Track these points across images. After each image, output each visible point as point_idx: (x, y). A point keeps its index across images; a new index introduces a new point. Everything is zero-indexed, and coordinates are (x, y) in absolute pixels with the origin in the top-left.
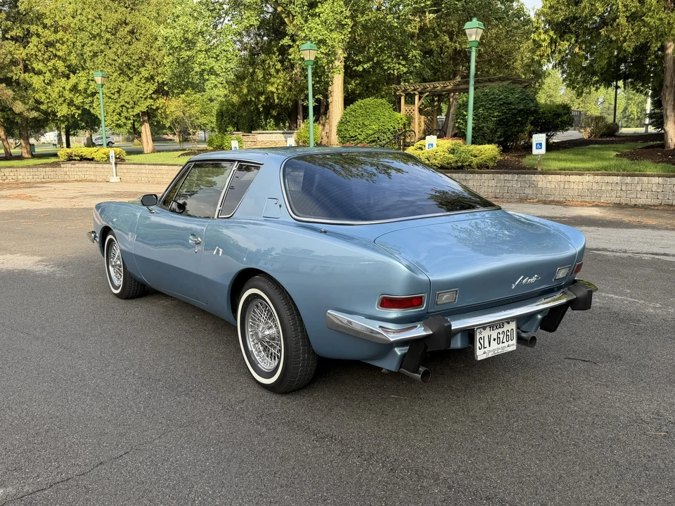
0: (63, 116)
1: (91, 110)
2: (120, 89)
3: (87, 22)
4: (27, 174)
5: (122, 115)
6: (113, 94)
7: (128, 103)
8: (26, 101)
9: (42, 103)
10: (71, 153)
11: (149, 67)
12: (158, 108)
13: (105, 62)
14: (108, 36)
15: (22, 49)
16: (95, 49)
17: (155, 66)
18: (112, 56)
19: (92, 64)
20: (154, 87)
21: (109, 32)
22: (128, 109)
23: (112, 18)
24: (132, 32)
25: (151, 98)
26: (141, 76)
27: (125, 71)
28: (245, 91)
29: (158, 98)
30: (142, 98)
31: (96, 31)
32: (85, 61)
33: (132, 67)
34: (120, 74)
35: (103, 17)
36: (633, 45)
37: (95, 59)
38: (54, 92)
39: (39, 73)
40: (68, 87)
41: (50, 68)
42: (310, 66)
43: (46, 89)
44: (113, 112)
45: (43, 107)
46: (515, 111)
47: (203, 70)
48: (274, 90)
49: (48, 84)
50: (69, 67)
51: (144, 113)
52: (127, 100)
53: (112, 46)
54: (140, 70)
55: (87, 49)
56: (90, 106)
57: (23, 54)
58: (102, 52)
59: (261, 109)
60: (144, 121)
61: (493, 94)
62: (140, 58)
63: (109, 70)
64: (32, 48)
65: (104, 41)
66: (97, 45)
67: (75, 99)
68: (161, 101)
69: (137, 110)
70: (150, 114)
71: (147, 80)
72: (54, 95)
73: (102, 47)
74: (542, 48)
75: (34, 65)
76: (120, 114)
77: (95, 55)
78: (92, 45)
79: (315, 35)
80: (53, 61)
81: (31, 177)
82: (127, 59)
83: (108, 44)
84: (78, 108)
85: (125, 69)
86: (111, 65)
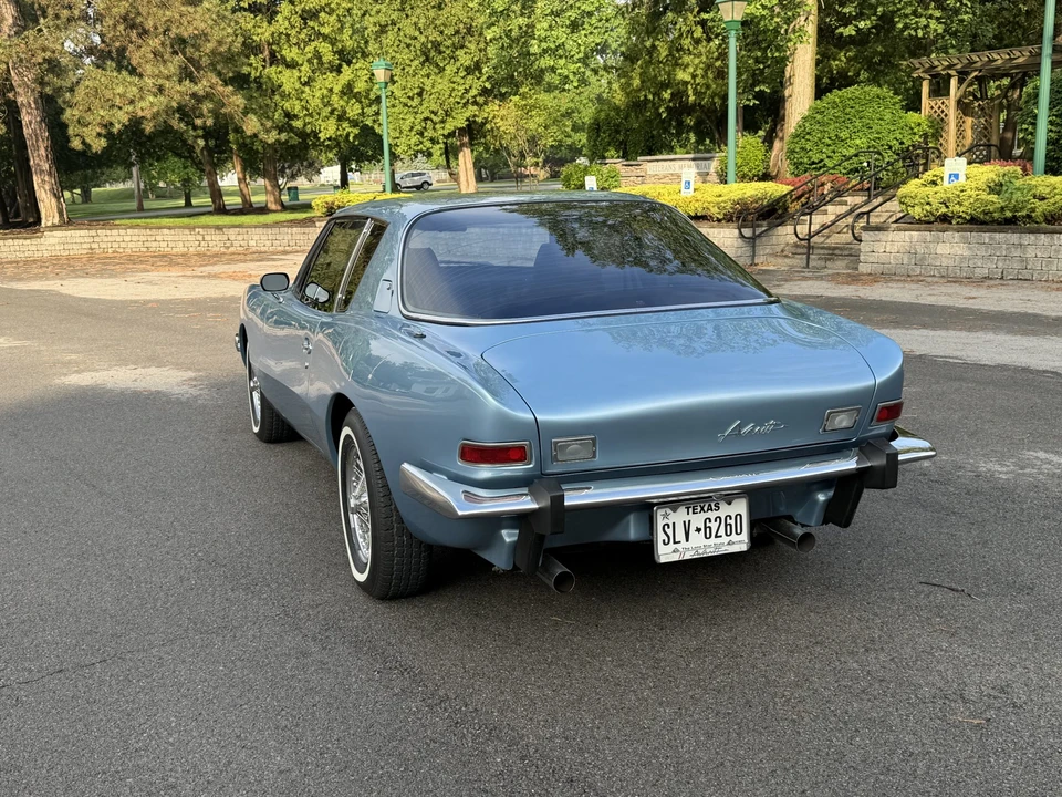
0: (329, 139)
1: (376, 127)
2: (422, 90)
4: (263, 237)
5: (426, 134)
6: (411, 98)
7: (435, 113)
8: (270, 114)
9: (296, 116)
10: (333, 203)
11: (473, 47)
12: (486, 121)
13: (397, 43)
15: (265, 24)
16: (383, 19)
17: (483, 46)
18: (410, 31)
19: (377, 46)
20: (481, 83)
22: (435, 124)
25: (475, 103)
26: (458, 64)
27: (430, 55)
28: (636, 82)
29: (486, 103)
30: (459, 103)
32: (367, 42)
33: (443, 49)
34: (423, 64)
37: (383, 38)
38: (314, 96)
39: (292, 65)
40: (337, 89)
41: (309, 56)
42: (733, 32)
43: (303, 92)
44: (410, 130)
45: (298, 124)
47: (544, 49)
48: (687, 78)
49: (306, 84)
50: (341, 53)
51: (462, 131)
52: (434, 107)
53: (409, 13)
54: (457, 53)
55: (370, 20)
56: (374, 121)
57: (267, 34)
58: (393, 23)
59: (664, 115)
60: (463, 145)
62: (457, 32)
63: (405, 56)
64: (281, 23)
66: (387, 12)
67: (348, 109)
68: (492, 107)
69: (449, 127)
70: (473, 131)
71: (469, 71)
72: (315, 103)
73: (395, 16)
75: (284, 52)
76: (421, 134)
77: (383, 30)
78: (378, 12)
80: (313, 44)
81: (268, 243)
82: (434, 35)
83: (403, 10)
84: (354, 124)
85: (433, 54)
86: (408, 46)
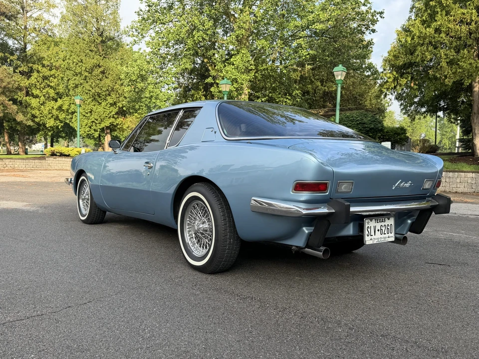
0: (50, 127)
1: (71, 123)
2: (92, 110)
3: (73, 64)
4: (21, 164)
5: (92, 128)
6: (87, 113)
7: (97, 120)
8: (26, 115)
9: (37, 117)
10: (54, 151)
11: (114, 96)
12: (117, 124)
13: (82, 92)
14: (86, 74)
15: (26, 80)
16: (77, 82)
17: (118, 96)
18: (88, 88)
19: (73, 92)
20: (116, 110)
21: (87, 71)
22: (96, 124)
23: (90, 62)
24: (103, 72)
25: (113, 117)
26: (107, 102)
29: (118, 118)
30: (107, 117)
31: (78, 70)
32: (69, 90)
33: (101, 96)
34: (93, 100)
35: (84, 61)
36: (452, 81)
37: (76, 90)
38: (45, 110)
39: (37, 97)
40: (55, 107)
41: (44, 94)
42: (226, 95)
43: (40, 107)
44: (86, 126)
45: (37, 120)
47: (151, 96)
49: (42, 104)
50: (57, 94)
51: (107, 128)
52: (96, 117)
53: (88, 81)
54: (107, 98)
55: (71, 82)
56: (70, 121)
57: (26, 84)
58: (81, 84)
60: (107, 133)
61: (352, 117)
62: (107, 90)
63: (85, 97)
64: (33, 80)
65: (83, 77)
66: (78, 80)
67: (59, 116)
68: (120, 120)
69: (103, 125)
70: (112, 128)
71: (112, 105)
72: (46, 112)
73: (82, 81)
74: (388, 84)
75: (33, 91)
76: (90, 127)
77: (76, 86)
78: (75, 79)
79: (230, 75)
80: (47, 89)
81: (24, 166)
82: (98, 90)
83: (86, 79)
84: (61, 122)
85: (97, 97)
86: (87, 93)
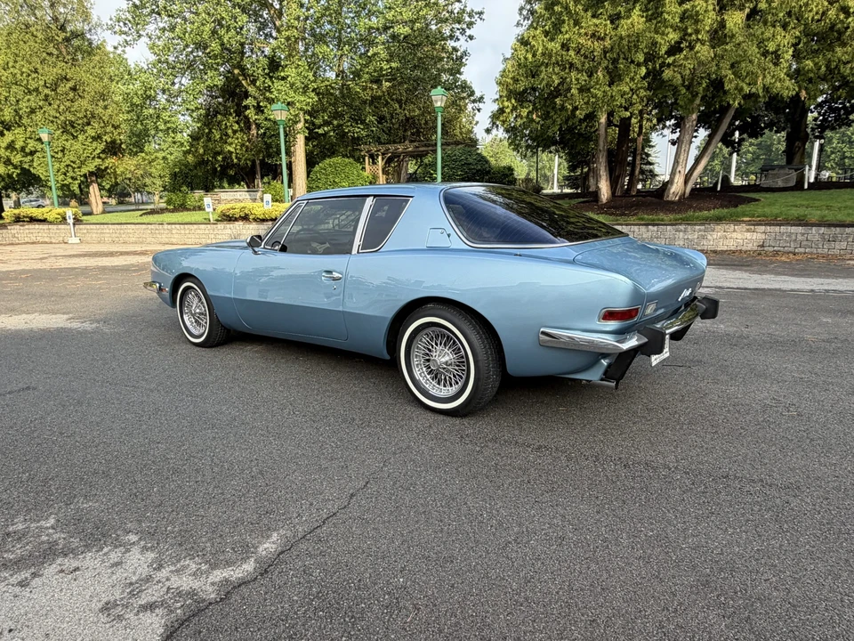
1: (31, 169)
2: (64, 148)
3: (22, 75)
5: (68, 174)
6: (57, 153)
7: (74, 162)
10: (19, 214)
11: (96, 125)
12: (107, 168)
13: (44, 120)
14: (47, 91)
16: (33, 104)
17: (103, 125)
18: (53, 113)
19: (29, 120)
20: (102, 146)
21: (47, 87)
22: (74, 168)
23: (51, 72)
24: (74, 89)
25: (99, 157)
26: (87, 135)
27: (69, 129)
28: (201, 151)
29: (106, 158)
30: (89, 157)
31: (33, 85)
32: (21, 118)
33: (76, 125)
34: (63, 132)
35: (40, 71)
36: (584, 113)
37: (33, 116)
42: (282, 126)
44: (58, 172)
46: (474, 171)
48: (232, 150)
51: (91, 174)
52: (73, 159)
53: (52, 102)
54: (86, 128)
55: (23, 105)
56: (30, 166)
58: (41, 108)
59: (219, 169)
60: (92, 182)
61: (455, 155)
62: (85, 116)
65: (42, 97)
66: (34, 101)
67: (12, 158)
68: (110, 161)
69: (85, 170)
70: (99, 174)
71: (94, 139)
73: (40, 104)
74: (505, 115)
76: (65, 174)
77: (33, 111)
78: (29, 100)
79: (284, 97)
82: (70, 117)
83: (47, 100)
84: (16, 167)
85: (69, 128)
86: (52, 122)
